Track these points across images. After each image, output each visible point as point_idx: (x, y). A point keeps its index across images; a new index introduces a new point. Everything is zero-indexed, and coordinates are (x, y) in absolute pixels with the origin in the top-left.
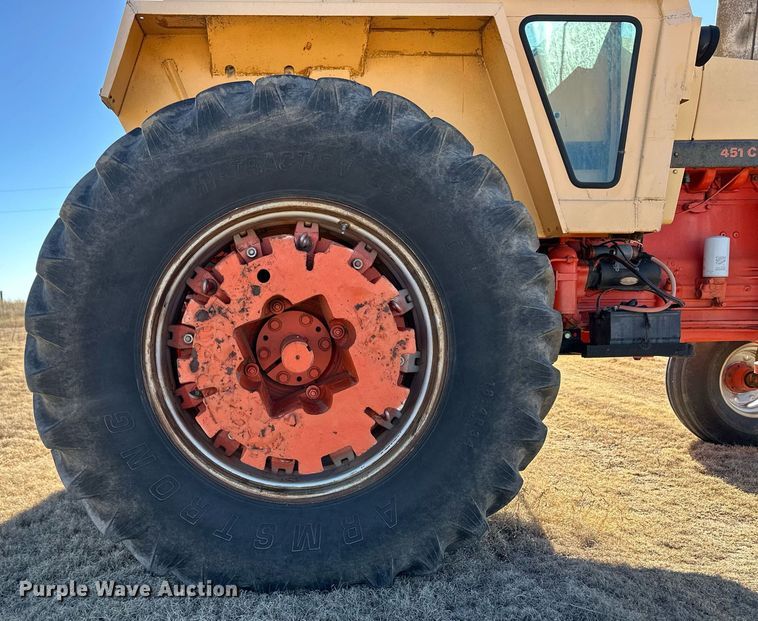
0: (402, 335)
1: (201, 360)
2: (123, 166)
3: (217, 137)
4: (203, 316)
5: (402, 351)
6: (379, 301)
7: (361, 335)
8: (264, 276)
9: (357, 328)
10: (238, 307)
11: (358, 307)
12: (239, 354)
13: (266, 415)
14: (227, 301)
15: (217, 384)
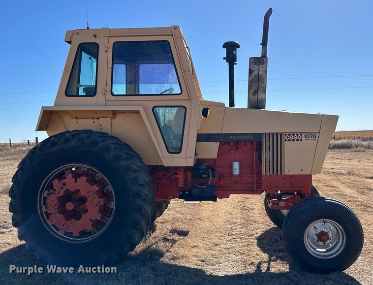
0: (100, 200)
1: (48, 206)
2: (33, 156)
3: (55, 149)
4: (49, 194)
5: (99, 204)
6: (94, 191)
7: (89, 200)
8: (64, 184)
9: (88, 198)
10: (58, 192)
11: (89, 192)
12: (58, 204)
13: (64, 220)
14: (55, 190)
15: (52, 212)
